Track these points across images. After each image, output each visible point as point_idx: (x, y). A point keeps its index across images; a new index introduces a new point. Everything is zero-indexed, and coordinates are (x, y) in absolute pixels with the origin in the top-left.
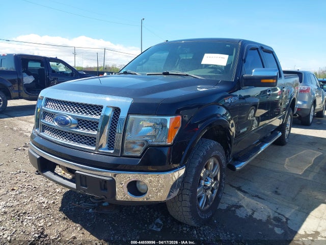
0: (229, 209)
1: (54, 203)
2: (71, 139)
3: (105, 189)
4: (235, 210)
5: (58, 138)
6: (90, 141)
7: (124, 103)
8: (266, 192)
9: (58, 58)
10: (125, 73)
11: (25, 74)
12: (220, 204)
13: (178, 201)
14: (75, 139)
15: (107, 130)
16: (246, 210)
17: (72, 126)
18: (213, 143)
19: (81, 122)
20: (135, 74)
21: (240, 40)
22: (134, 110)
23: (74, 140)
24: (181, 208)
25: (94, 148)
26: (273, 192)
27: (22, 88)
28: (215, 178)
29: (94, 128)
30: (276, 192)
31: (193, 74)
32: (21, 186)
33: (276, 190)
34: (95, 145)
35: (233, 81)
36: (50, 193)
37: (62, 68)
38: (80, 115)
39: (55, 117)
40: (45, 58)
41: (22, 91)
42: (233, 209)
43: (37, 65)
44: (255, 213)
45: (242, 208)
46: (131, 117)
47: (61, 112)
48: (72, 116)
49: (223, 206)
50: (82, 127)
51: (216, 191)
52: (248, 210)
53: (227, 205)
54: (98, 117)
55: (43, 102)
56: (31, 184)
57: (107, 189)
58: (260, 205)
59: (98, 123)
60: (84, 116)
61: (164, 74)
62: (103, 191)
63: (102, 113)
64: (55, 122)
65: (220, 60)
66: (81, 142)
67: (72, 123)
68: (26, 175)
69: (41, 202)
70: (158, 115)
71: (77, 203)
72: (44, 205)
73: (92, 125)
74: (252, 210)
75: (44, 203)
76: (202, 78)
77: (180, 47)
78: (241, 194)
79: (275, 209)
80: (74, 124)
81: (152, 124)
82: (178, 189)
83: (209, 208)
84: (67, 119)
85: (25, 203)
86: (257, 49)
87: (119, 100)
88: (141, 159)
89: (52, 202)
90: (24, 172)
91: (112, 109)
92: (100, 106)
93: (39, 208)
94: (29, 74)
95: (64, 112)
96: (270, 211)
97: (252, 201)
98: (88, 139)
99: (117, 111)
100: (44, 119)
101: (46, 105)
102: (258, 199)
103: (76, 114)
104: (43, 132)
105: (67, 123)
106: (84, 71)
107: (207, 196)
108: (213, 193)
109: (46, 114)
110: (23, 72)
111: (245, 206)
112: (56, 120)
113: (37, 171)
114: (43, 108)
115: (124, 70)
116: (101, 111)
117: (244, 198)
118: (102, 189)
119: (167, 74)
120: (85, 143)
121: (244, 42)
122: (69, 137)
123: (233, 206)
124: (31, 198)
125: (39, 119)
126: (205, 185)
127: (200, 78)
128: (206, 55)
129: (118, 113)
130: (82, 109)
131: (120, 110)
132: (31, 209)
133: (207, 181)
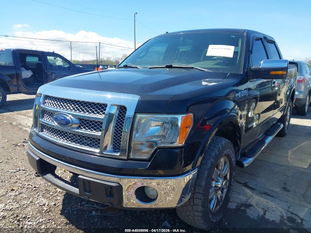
0: (238, 209)
1: (55, 205)
2: (72, 140)
3: (111, 195)
4: (245, 210)
5: (59, 139)
6: (94, 142)
7: (130, 100)
8: (274, 188)
9: (55, 52)
10: (126, 66)
11: (23, 69)
12: (229, 203)
13: (189, 205)
14: (76, 140)
15: (112, 128)
16: (256, 210)
17: (74, 126)
18: (225, 141)
19: (83, 122)
20: (136, 68)
21: (245, 30)
22: (141, 108)
23: (76, 142)
24: (192, 212)
25: (97, 151)
26: (281, 188)
27: (20, 83)
28: (225, 178)
29: (98, 128)
30: (285, 188)
31: (198, 66)
32: (21, 185)
33: (285, 186)
34: (99, 147)
35: (242, 73)
36: (51, 194)
37: (59, 62)
38: (82, 114)
39: (55, 116)
40: (43, 53)
41: (20, 85)
42: (243, 208)
43: (35, 60)
44: (267, 212)
45: (252, 207)
46: (139, 116)
47: (61, 110)
48: (73, 115)
49: (232, 206)
50: (84, 128)
51: (225, 190)
52: (259, 210)
53: (237, 204)
54: (102, 117)
55: (41, 100)
56: (30, 183)
57: (113, 196)
58: (271, 204)
59: (102, 123)
60: (87, 115)
61: (167, 67)
62: (108, 198)
63: (106, 112)
64: (55, 122)
65: (226, 51)
66: (83, 144)
67: (73, 123)
68: (25, 173)
69: (42, 204)
70: (168, 113)
71: (79, 204)
72: (45, 209)
73: (95, 125)
74: (263, 209)
75: (44, 205)
76: (209, 71)
77: (181, 39)
78: (248, 191)
79: (286, 208)
80: (75, 124)
81: (160, 123)
82: (190, 194)
83: (220, 209)
84: (68, 118)
85: (25, 206)
86: (261, 39)
87: (125, 98)
88: (150, 163)
89: (53, 203)
90: (24, 170)
91: (116, 108)
92: (103, 104)
93: (40, 212)
94: (27, 69)
95: (65, 111)
96: (282, 210)
97: (262, 199)
98: (91, 140)
99: (122, 109)
100: (43, 117)
101: (44, 103)
102: (267, 196)
103: (77, 113)
104: (42, 131)
105: (67, 123)
106: (81, 65)
107: (218, 197)
108: (222, 192)
109: (44, 112)
110: (21, 67)
111: (254, 205)
112: (56, 119)
113: (36, 173)
114: (42, 105)
115: (124, 64)
116: (105, 110)
117: (252, 195)
118: (107, 196)
119: (170, 67)
120: (88, 145)
121: (249, 33)
122: (70, 137)
123: (242, 205)
124: (31, 200)
125: (37, 117)
126: (215, 186)
127: (206, 70)
128: (211, 47)
129: (124, 112)
130: (84, 107)
131: (125, 108)
132: (31, 213)
133: (218, 182)
